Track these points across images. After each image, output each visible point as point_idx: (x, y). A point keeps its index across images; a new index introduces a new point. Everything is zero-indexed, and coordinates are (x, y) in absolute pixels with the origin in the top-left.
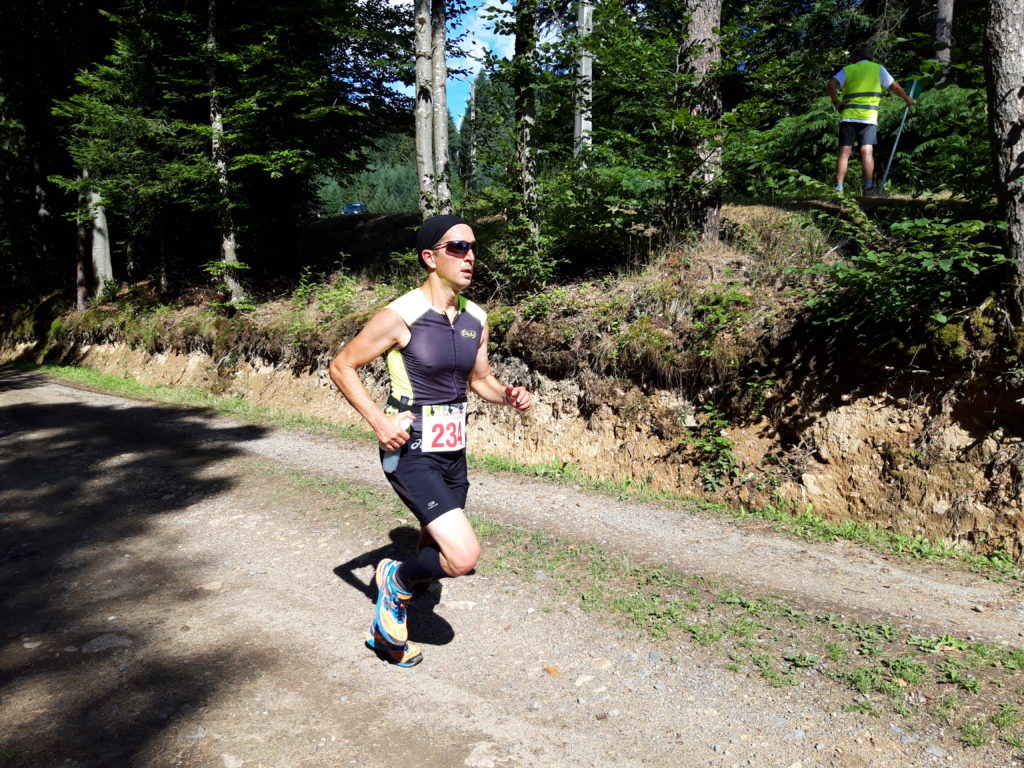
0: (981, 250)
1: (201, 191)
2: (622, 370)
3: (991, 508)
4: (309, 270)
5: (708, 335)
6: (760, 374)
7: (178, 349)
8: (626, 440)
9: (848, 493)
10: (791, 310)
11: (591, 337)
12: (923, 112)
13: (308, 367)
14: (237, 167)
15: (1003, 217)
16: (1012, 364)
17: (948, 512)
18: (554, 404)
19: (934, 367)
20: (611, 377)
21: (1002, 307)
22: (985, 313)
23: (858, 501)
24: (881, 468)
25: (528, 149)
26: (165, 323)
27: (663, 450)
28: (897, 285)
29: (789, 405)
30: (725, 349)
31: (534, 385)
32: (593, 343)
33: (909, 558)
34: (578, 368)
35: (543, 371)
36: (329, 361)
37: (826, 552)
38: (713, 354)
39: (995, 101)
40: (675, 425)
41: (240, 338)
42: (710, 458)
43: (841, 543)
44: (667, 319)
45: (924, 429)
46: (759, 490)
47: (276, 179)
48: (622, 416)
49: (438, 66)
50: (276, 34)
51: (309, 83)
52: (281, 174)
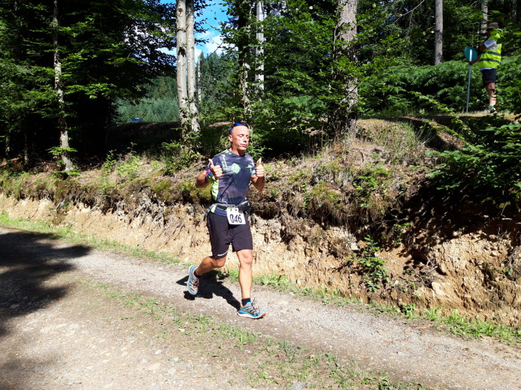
1: (48, 106)
2: (308, 214)
4: (112, 153)
5: (364, 194)
6: (399, 218)
7: (34, 197)
8: (313, 258)
9: (462, 295)
11: (288, 194)
13: (111, 209)
14: (69, 93)
18: (265, 234)
20: (301, 218)
23: (470, 301)
24: (483, 279)
25: (246, 83)
26: (26, 183)
27: (337, 264)
29: (418, 238)
30: (376, 203)
31: (252, 222)
32: (290, 197)
34: (280, 212)
35: (258, 214)
36: (124, 206)
38: (368, 206)
40: (344, 248)
41: (70, 192)
42: (370, 271)
43: (486, 340)
44: (336, 183)
45: (508, 255)
46: (404, 292)
47: (92, 99)
48: (309, 242)
49: (189, 36)
50: (94, 18)
51: (113, 45)
52: (96, 97)
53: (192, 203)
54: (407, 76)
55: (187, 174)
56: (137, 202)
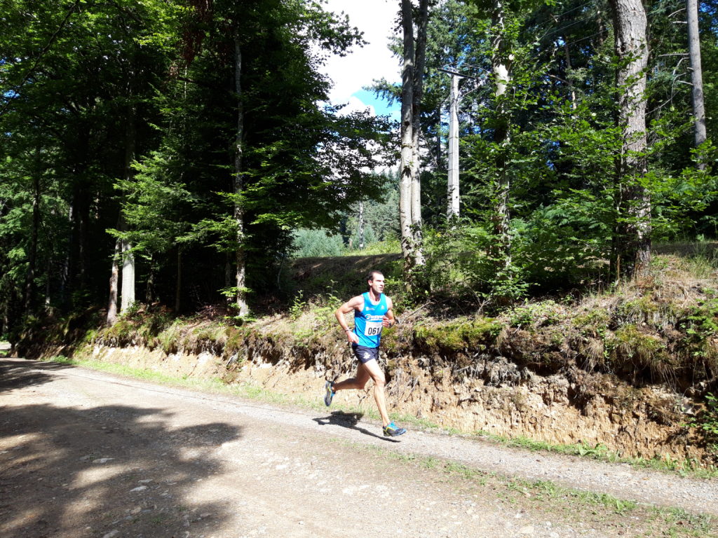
2: (611, 367)
5: (697, 339)
7: (189, 351)
8: (624, 425)
11: (578, 341)
18: (545, 395)
20: (600, 373)
26: (181, 331)
27: (662, 433)
31: (522, 379)
32: (582, 346)
34: (567, 365)
35: (531, 369)
36: (325, 358)
38: (705, 354)
40: (672, 411)
41: (246, 342)
44: (651, 327)
48: (617, 404)
53: (428, 353)
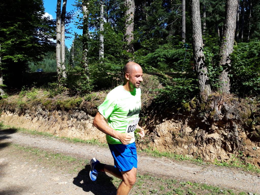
0: (193, 86)
3: (197, 147)
4: (25, 87)
6: (144, 115)
9: (165, 144)
10: (151, 99)
12: (180, 53)
13: (23, 114)
14: (4, 59)
15: (197, 78)
16: (200, 113)
17: (187, 148)
19: (183, 113)
21: (197, 99)
22: (194, 100)
23: (167, 146)
24: (172, 138)
25: (86, 58)
28: (174, 94)
29: (151, 122)
31: (87, 118)
33: (179, 161)
35: (90, 114)
36: (29, 112)
37: (159, 160)
39: (194, 52)
41: (3, 106)
43: (163, 158)
45: (181, 128)
46: (144, 144)
47: (16, 63)
49: (62, 35)
50: (18, 24)
51: (26, 37)
52: (17, 61)
53: (61, 110)
54: (166, 54)
55: (60, 97)
56: (36, 110)
